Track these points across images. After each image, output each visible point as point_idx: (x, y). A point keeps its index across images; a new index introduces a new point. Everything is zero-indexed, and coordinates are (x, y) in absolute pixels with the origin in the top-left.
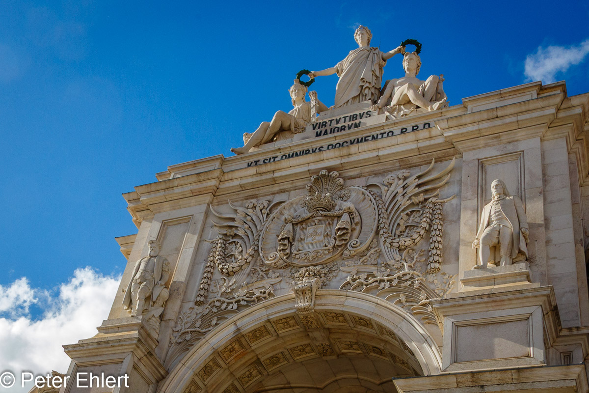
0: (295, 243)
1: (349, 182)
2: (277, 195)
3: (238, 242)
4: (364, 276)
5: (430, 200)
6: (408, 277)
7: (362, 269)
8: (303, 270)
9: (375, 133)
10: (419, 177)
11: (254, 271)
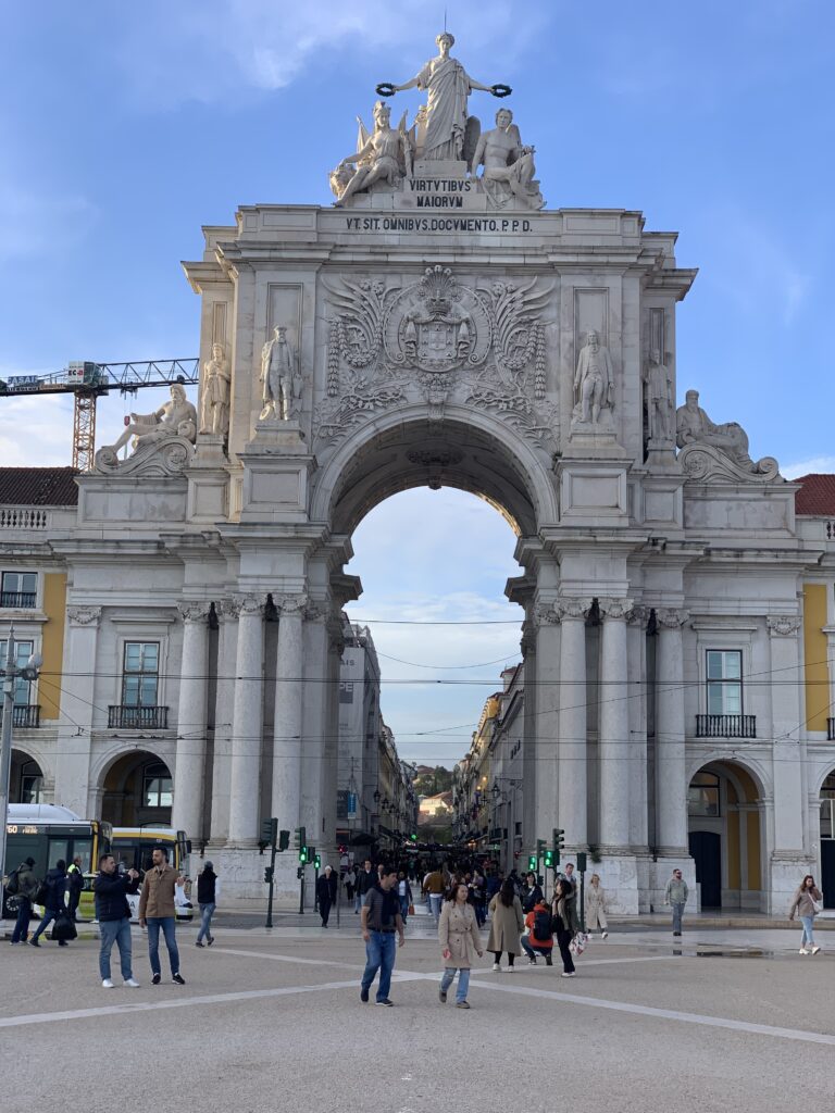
0: (420, 346)
1: (459, 279)
2: (389, 277)
3: (359, 331)
4: (485, 394)
5: (535, 322)
6: (520, 401)
7: (481, 384)
8: (429, 375)
9: (478, 218)
10: (524, 293)
11: (381, 367)
